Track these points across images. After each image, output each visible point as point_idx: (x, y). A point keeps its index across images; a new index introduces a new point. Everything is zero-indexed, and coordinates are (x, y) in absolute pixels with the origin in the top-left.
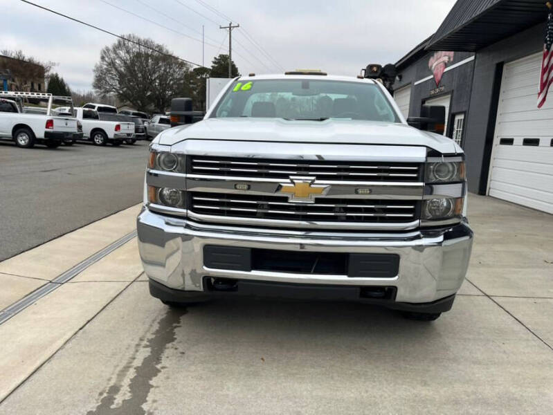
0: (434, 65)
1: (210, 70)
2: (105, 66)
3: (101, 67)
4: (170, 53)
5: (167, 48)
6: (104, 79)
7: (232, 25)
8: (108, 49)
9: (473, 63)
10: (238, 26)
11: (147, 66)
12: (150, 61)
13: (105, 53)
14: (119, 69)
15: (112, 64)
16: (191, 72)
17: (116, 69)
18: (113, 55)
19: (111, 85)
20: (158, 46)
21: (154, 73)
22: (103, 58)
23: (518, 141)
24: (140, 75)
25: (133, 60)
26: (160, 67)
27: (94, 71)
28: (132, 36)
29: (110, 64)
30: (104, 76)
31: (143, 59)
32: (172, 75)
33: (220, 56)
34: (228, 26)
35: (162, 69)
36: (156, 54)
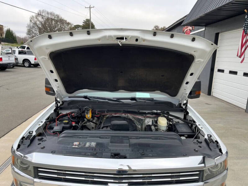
0: (185, 30)
1: (82, 26)
2: (32, 25)
3: (30, 25)
4: (63, 18)
5: (61, 16)
6: (32, 31)
7: (91, 7)
8: (33, 17)
9: (204, 31)
10: (94, 7)
11: (52, 24)
12: (53, 22)
13: (32, 18)
14: (39, 26)
15: (35, 23)
16: (73, 27)
17: (37, 26)
18: (35, 20)
19: (35, 33)
20: (57, 15)
21: (55, 27)
22: (31, 21)
23: (227, 71)
24: (48, 29)
25: (45, 22)
26: (58, 25)
27: (27, 27)
28: (44, 10)
29: (34, 24)
30: (31, 29)
31: (50, 21)
32: (64, 29)
33: (86, 20)
34: (89, 7)
35: (59, 26)
36: (56, 19)
